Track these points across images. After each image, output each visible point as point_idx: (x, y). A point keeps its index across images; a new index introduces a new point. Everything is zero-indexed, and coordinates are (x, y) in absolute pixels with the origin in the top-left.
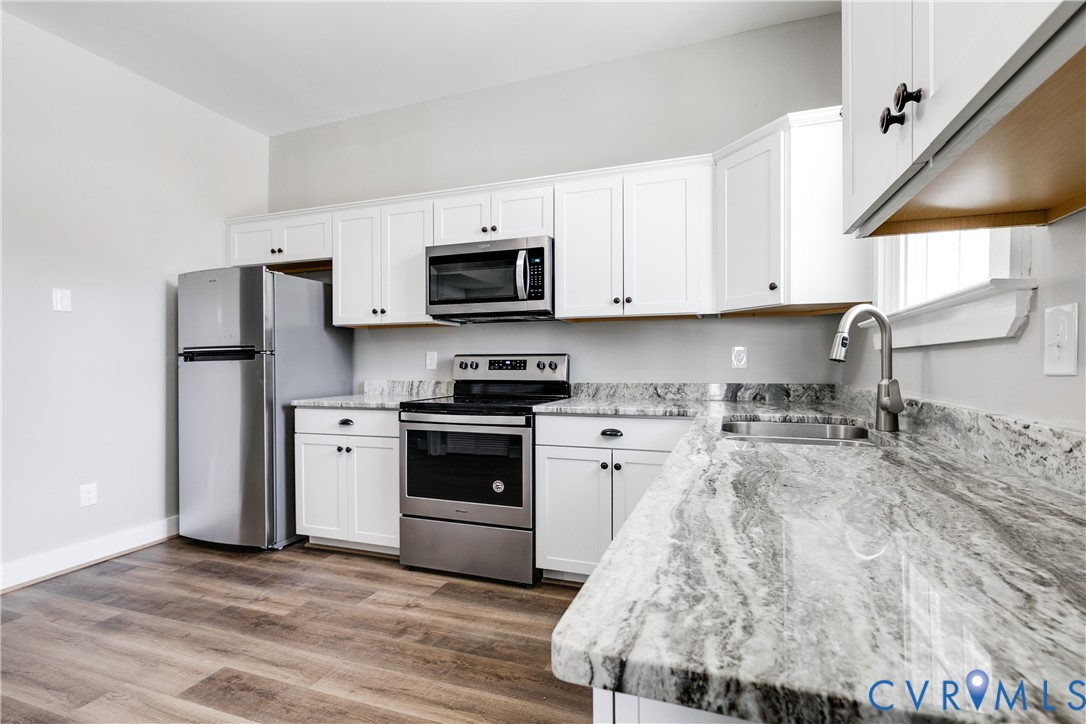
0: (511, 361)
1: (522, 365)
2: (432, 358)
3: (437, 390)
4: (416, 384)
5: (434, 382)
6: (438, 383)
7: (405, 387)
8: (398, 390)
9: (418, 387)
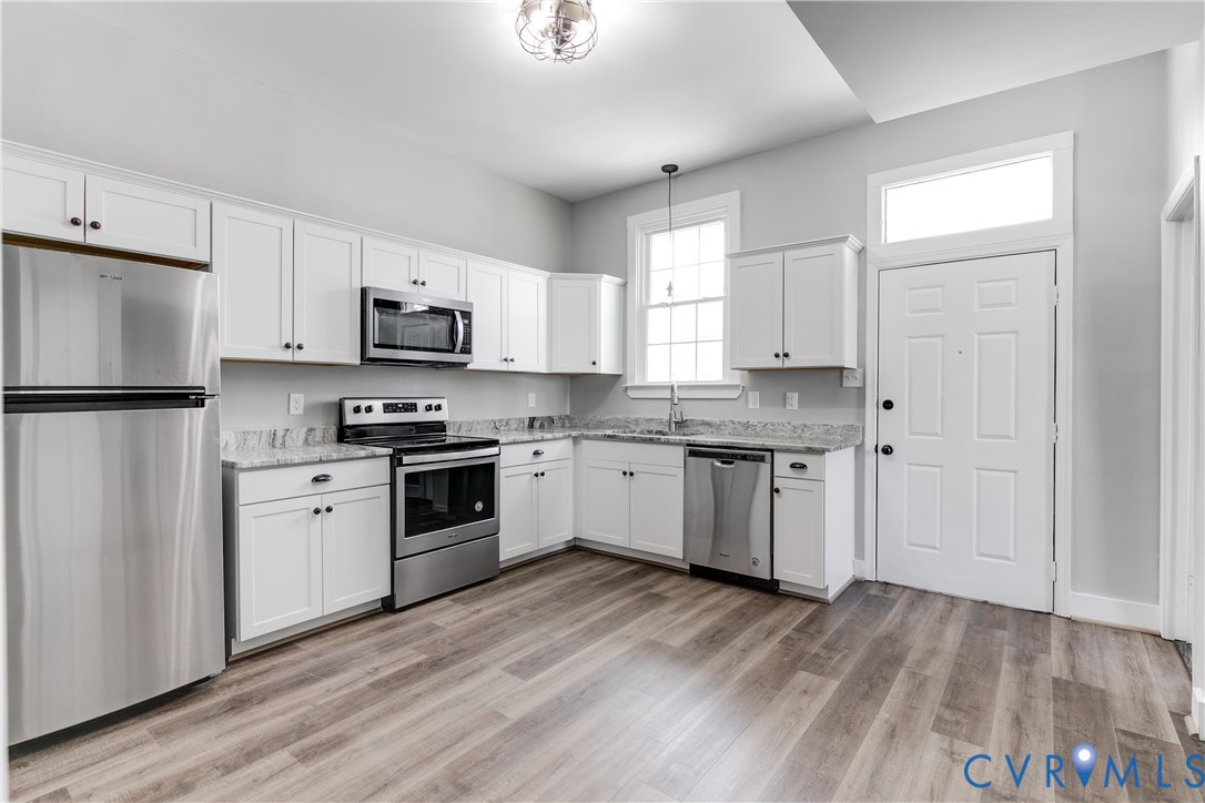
0: (403, 404)
1: (412, 408)
2: (298, 401)
3: (310, 438)
4: (280, 434)
5: (305, 429)
6: (311, 430)
7: (263, 440)
8: (253, 441)
9: (284, 437)
